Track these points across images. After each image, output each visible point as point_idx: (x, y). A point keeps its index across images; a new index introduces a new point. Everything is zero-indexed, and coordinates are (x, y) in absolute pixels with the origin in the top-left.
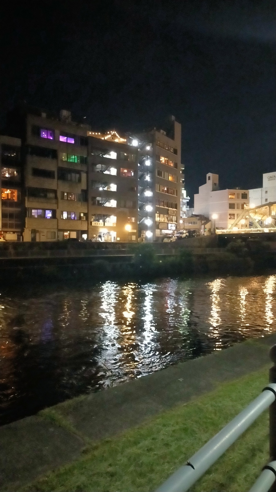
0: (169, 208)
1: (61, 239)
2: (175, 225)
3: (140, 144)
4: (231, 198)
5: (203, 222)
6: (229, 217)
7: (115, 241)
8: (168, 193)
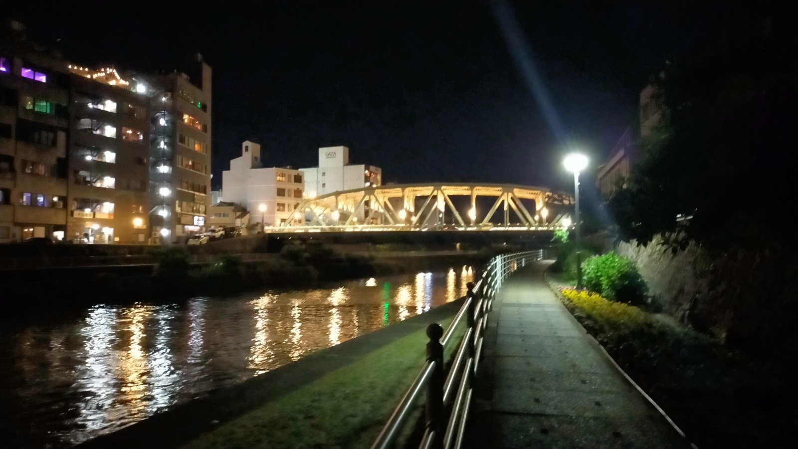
0: (196, 193)
1: (18, 238)
2: (203, 218)
3: (150, 90)
4: (279, 181)
5: (239, 214)
6: (277, 208)
7: (111, 243)
8: (193, 169)
